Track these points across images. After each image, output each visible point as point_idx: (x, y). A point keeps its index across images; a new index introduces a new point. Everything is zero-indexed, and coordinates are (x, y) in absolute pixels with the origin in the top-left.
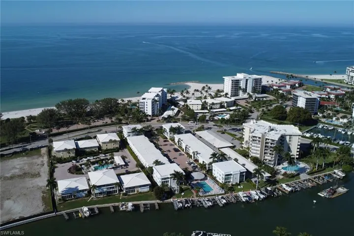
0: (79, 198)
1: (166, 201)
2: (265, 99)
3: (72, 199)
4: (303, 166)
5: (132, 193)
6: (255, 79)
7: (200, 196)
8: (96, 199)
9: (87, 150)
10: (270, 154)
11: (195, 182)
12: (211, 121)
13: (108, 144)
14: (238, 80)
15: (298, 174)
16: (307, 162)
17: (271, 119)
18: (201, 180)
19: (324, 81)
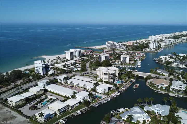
0: (52, 118)
1: (89, 106)
2: (85, 59)
3: (49, 120)
5: (74, 108)
6: (79, 51)
7: (100, 100)
8: (60, 116)
9: (30, 98)
10: (112, 79)
13: (39, 92)
14: (73, 52)
15: (123, 84)
19: (99, 49)
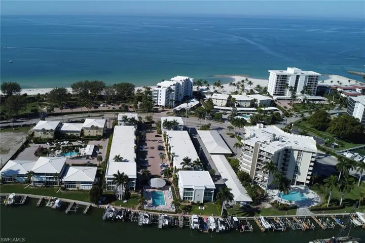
0: (18, 182)
1: (101, 206)
2: (317, 102)
4: (311, 198)
5: (72, 189)
6: (310, 76)
7: (143, 209)
10: (264, 172)
11: (150, 190)
12: (229, 121)
13: (90, 131)
14: (286, 76)
15: (295, 207)
16: (321, 192)
17: (309, 127)
18: (160, 189)
